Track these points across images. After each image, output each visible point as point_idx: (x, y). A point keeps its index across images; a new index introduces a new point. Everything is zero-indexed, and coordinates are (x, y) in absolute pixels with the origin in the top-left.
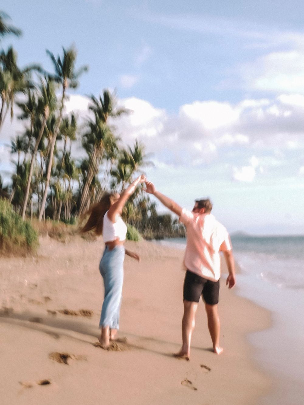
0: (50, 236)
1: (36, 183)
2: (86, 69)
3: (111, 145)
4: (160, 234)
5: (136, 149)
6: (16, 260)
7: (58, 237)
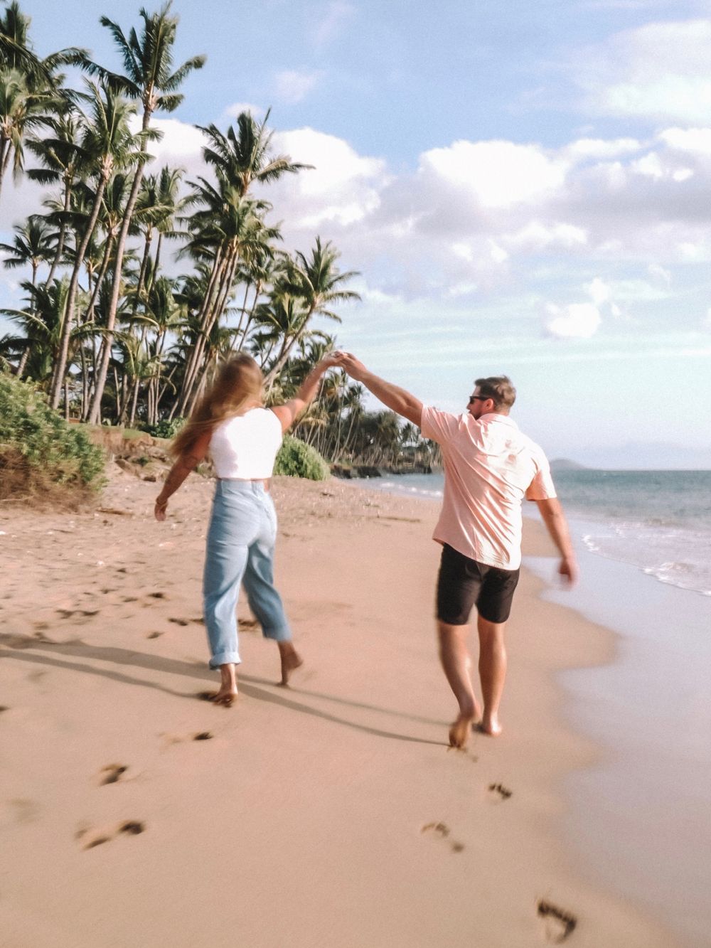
0: (120, 464)
1: (79, 335)
2: (198, 64)
3: (258, 249)
4: (370, 463)
6: (58, 518)
7: (138, 467)
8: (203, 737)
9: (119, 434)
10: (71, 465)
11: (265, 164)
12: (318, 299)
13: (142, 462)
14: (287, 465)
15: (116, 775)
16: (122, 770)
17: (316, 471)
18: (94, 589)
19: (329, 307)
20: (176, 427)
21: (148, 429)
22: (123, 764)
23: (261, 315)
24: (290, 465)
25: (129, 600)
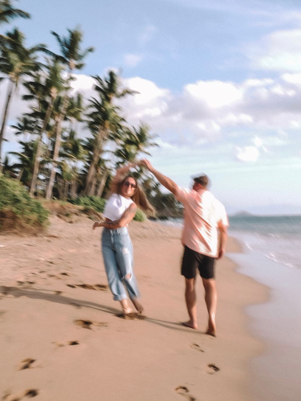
0: (58, 216)
1: (43, 163)
2: (91, 50)
3: (116, 126)
4: (164, 214)
6: (28, 239)
7: (65, 218)
8: (74, 343)
9: (58, 204)
10: (34, 217)
11: (119, 90)
12: (141, 146)
13: (67, 215)
15: (28, 364)
16: (32, 361)
17: (141, 218)
18: (36, 272)
19: (146, 150)
21: (71, 202)
22: (33, 358)
23: (118, 153)
25: (52, 276)
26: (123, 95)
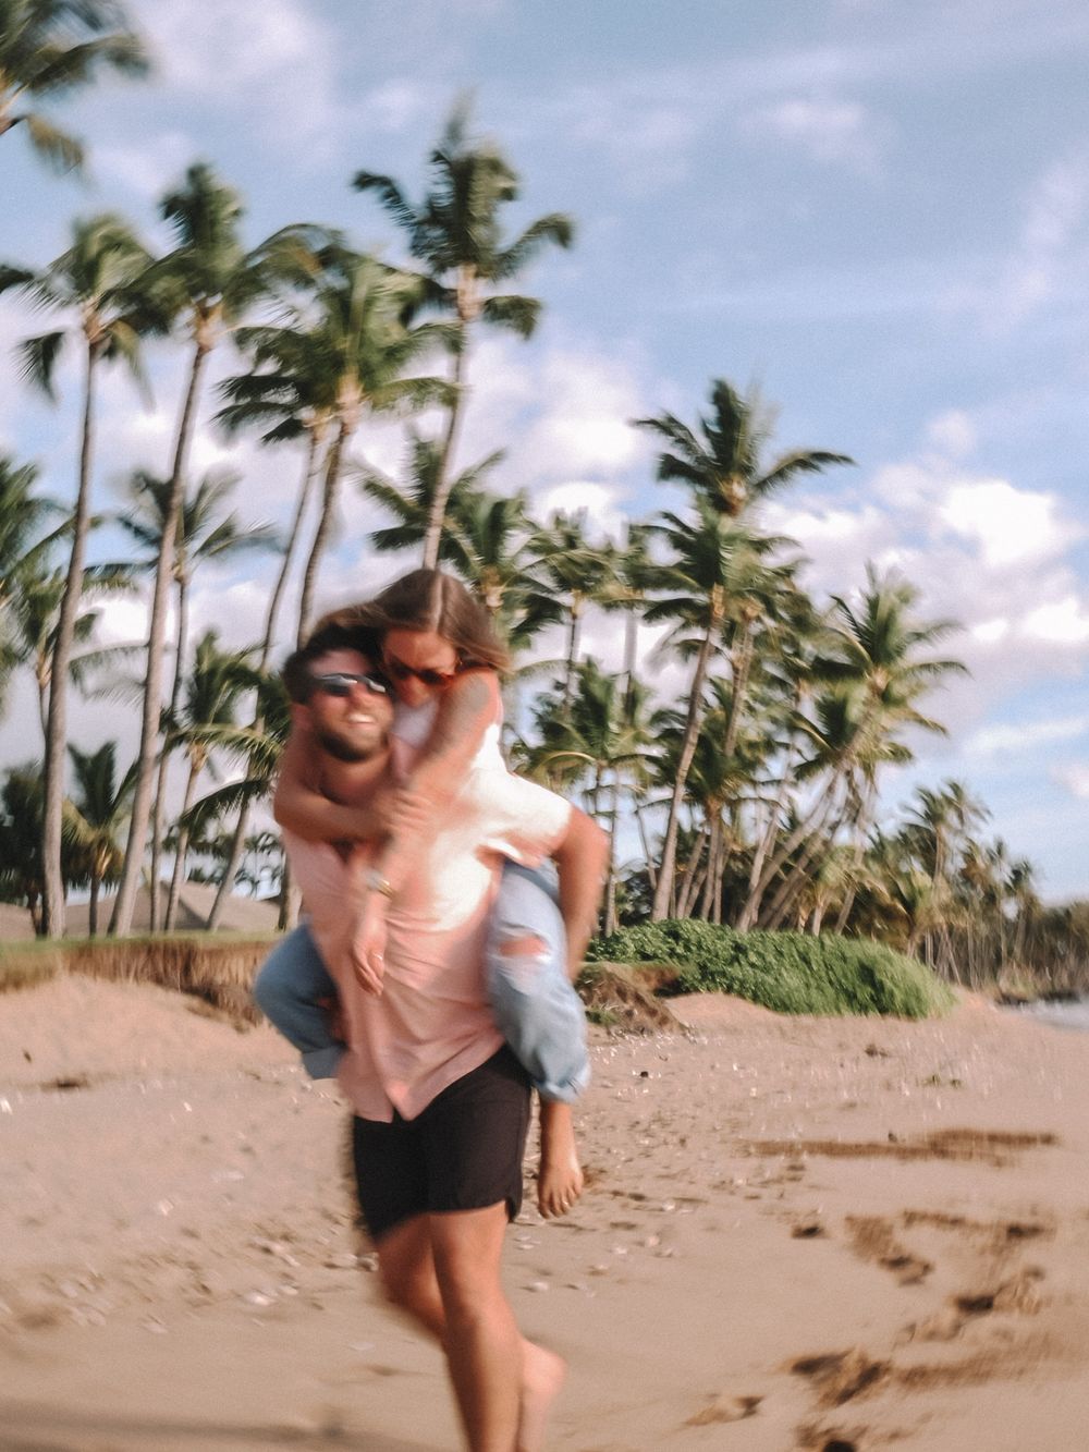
5: (873, 605)
11: (766, 460)
14: (855, 996)
17: (913, 1003)
20: (633, 940)
24: (859, 995)
26: (780, 474)
